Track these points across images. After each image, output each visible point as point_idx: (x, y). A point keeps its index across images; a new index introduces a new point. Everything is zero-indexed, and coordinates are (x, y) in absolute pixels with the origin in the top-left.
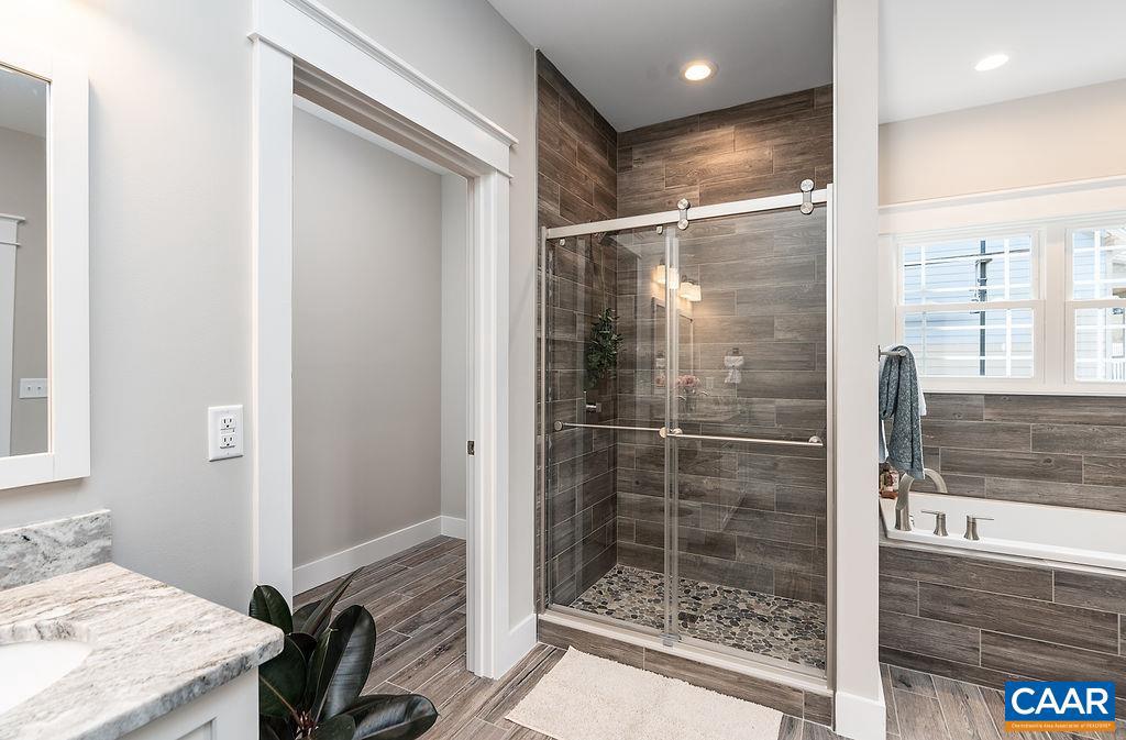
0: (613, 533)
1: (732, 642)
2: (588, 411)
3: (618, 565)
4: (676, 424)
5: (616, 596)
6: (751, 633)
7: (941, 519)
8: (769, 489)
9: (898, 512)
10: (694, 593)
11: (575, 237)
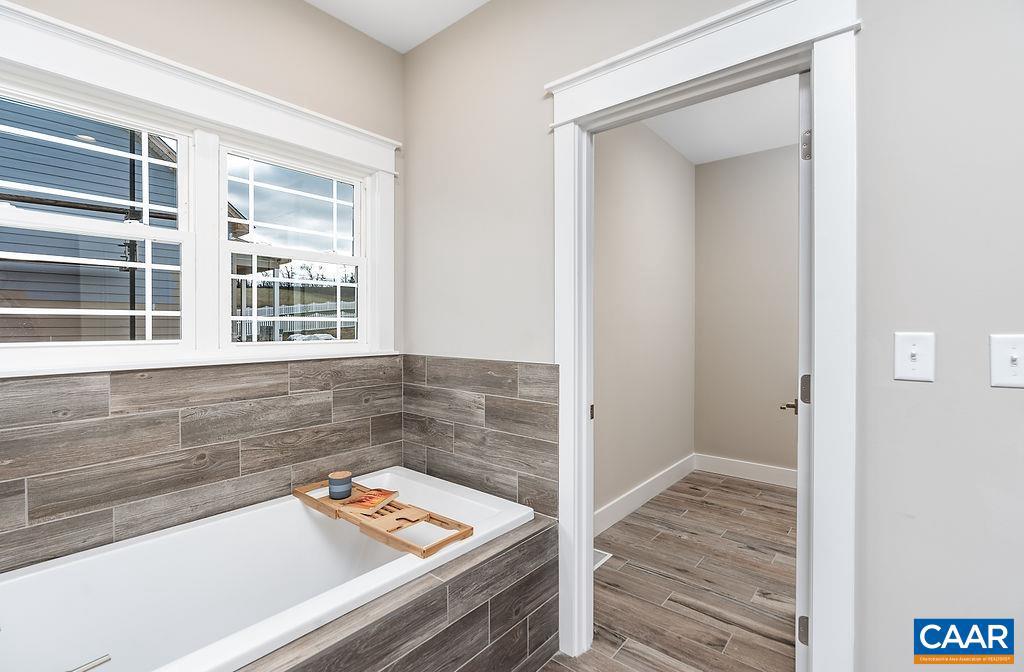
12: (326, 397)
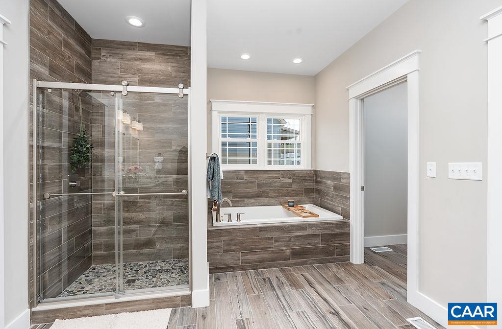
0: (90, 249)
1: (152, 286)
2: (71, 186)
3: (93, 265)
4: (122, 189)
5: (90, 282)
6: (161, 279)
7: (230, 215)
8: (170, 214)
9: (217, 216)
10: (135, 268)
11: (61, 89)
12: (290, 181)
